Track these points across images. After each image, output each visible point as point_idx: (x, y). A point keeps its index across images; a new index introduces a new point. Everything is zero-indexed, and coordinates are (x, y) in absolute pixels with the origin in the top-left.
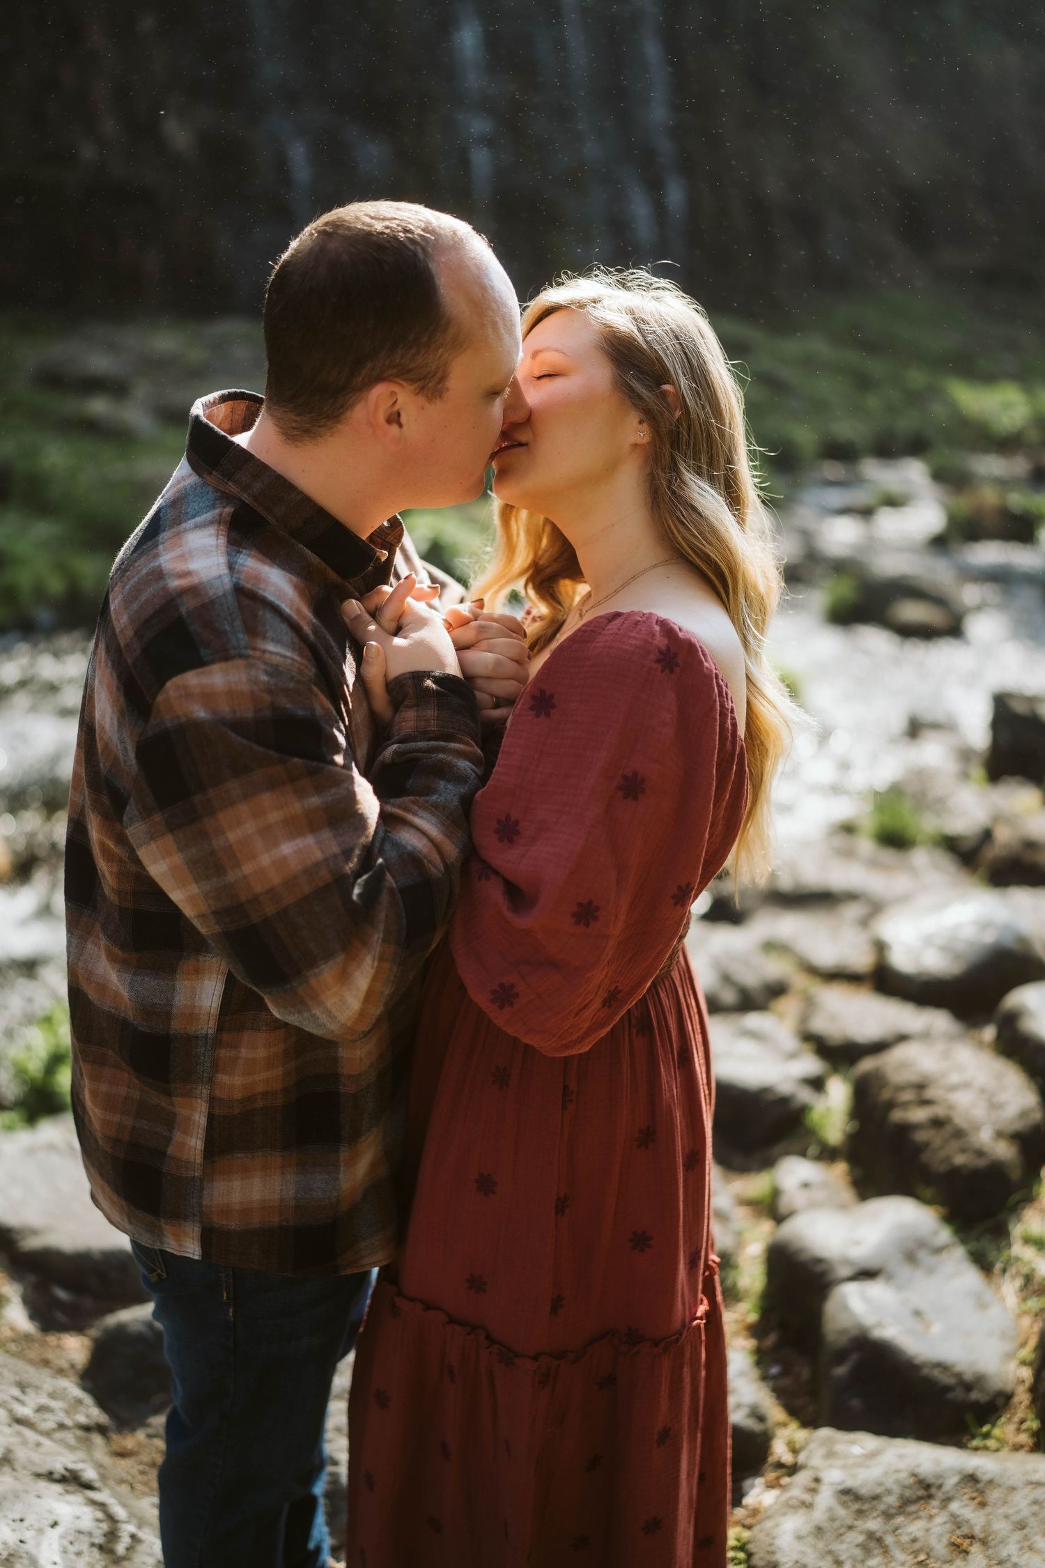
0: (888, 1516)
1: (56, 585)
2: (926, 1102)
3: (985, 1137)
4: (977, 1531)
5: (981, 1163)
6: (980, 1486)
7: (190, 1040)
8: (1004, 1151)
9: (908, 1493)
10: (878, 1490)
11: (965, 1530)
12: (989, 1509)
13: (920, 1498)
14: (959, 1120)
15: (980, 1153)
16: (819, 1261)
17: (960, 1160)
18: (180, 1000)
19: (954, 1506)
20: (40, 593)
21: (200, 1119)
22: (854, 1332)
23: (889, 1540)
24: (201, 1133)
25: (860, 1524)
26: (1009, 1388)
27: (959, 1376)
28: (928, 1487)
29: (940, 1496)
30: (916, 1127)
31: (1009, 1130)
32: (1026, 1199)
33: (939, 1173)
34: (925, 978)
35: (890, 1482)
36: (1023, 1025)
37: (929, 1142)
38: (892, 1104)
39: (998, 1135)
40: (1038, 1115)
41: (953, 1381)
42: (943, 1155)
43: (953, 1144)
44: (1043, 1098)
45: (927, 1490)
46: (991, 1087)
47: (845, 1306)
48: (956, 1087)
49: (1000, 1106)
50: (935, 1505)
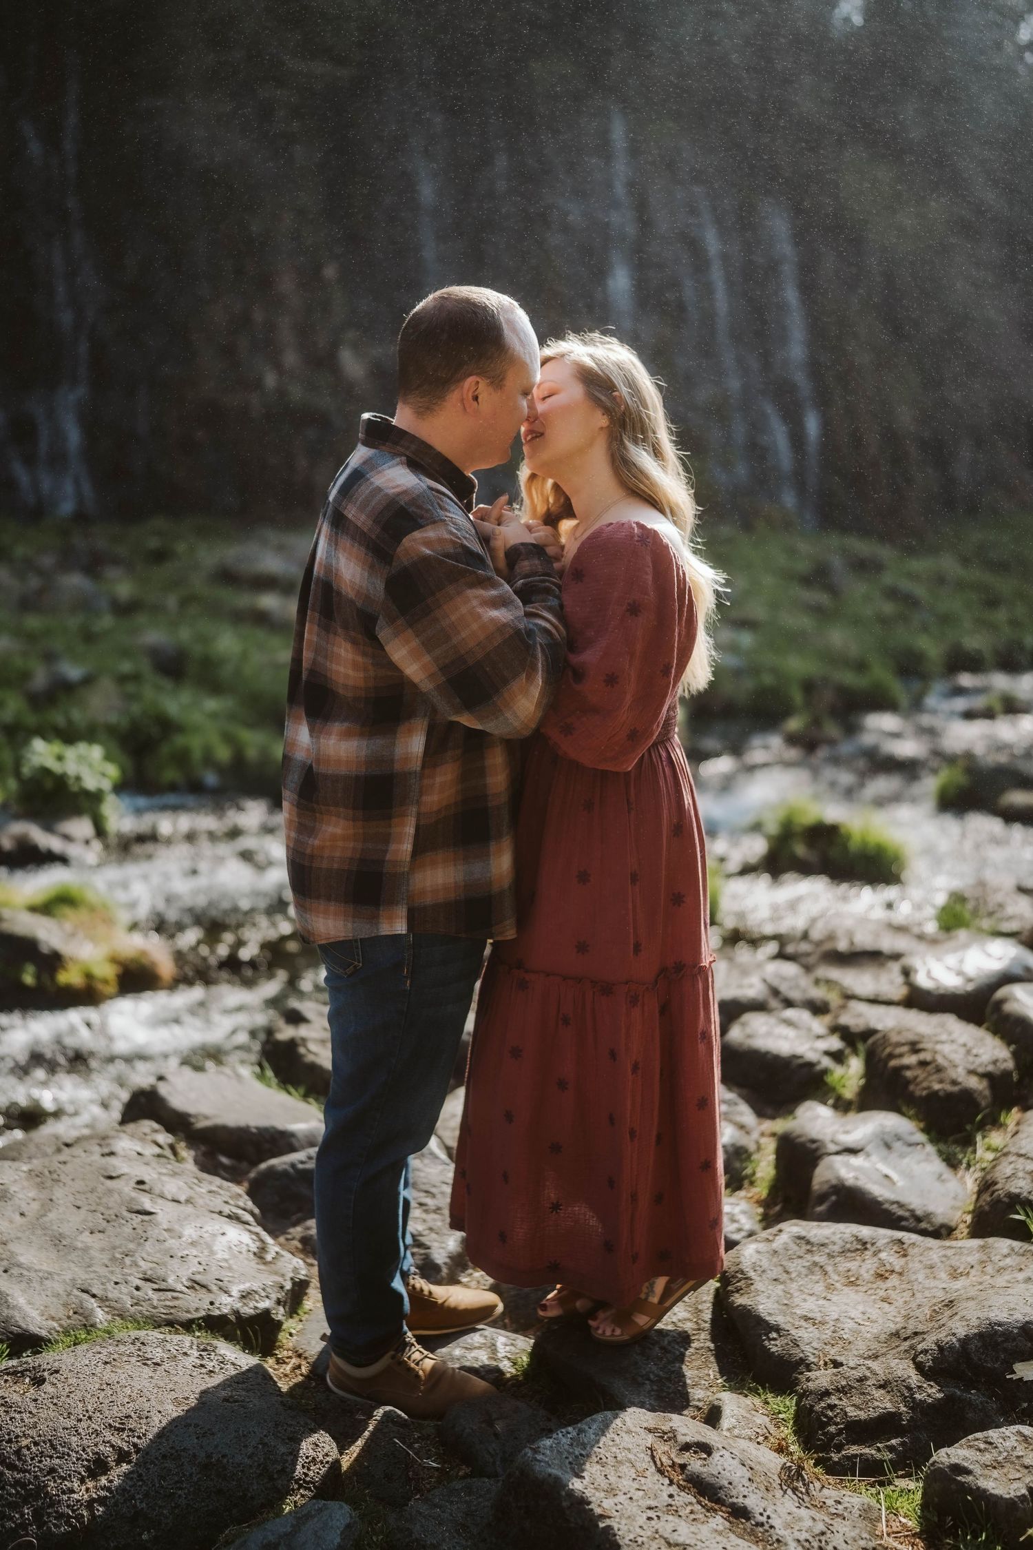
0: (830, 1256)
1: (223, 753)
2: (917, 1051)
3: (960, 1074)
4: (897, 1269)
5: (956, 1089)
6: (905, 1246)
8: (974, 1083)
9: (848, 1246)
10: (827, 1241)
11: (888, 1267)
12: (909, 1258)
13: (858, 1250)
14: (940, 1060)
15: (954, 1083)
16: (813, 1141)
17: (937, 1087)
18: (399, 750)
19: (883, 1255)
20: (208, 760)
21: (410, 830)
22: (834, 1182)
23: (829, 1269)
24: (411, 840)
25: (808, 1257)
26: (953, 1224)
27: (912, 1211)
28: (865, 1243)
29: (873, 1249)
30: (908, 1067)
31: (981, 1070)
32: (994, 1122)
33: (921, 1097)
34: (942, 992)
35: (836, 1238)
36: (1009, 1007)
37: (916, 1078)
38: (891, 1056)
39: (972, 1072)
40: (1010, 1065)
41: (907, 1214)
42: (925, 1084)
43: (935, 1077)
44: (1015, 1055)
45: (864, 1244)
46: (970, 1044)
47: (831, 1167)
48: (942, 1042)
49: (976, 1056)
50: (867, 1254)
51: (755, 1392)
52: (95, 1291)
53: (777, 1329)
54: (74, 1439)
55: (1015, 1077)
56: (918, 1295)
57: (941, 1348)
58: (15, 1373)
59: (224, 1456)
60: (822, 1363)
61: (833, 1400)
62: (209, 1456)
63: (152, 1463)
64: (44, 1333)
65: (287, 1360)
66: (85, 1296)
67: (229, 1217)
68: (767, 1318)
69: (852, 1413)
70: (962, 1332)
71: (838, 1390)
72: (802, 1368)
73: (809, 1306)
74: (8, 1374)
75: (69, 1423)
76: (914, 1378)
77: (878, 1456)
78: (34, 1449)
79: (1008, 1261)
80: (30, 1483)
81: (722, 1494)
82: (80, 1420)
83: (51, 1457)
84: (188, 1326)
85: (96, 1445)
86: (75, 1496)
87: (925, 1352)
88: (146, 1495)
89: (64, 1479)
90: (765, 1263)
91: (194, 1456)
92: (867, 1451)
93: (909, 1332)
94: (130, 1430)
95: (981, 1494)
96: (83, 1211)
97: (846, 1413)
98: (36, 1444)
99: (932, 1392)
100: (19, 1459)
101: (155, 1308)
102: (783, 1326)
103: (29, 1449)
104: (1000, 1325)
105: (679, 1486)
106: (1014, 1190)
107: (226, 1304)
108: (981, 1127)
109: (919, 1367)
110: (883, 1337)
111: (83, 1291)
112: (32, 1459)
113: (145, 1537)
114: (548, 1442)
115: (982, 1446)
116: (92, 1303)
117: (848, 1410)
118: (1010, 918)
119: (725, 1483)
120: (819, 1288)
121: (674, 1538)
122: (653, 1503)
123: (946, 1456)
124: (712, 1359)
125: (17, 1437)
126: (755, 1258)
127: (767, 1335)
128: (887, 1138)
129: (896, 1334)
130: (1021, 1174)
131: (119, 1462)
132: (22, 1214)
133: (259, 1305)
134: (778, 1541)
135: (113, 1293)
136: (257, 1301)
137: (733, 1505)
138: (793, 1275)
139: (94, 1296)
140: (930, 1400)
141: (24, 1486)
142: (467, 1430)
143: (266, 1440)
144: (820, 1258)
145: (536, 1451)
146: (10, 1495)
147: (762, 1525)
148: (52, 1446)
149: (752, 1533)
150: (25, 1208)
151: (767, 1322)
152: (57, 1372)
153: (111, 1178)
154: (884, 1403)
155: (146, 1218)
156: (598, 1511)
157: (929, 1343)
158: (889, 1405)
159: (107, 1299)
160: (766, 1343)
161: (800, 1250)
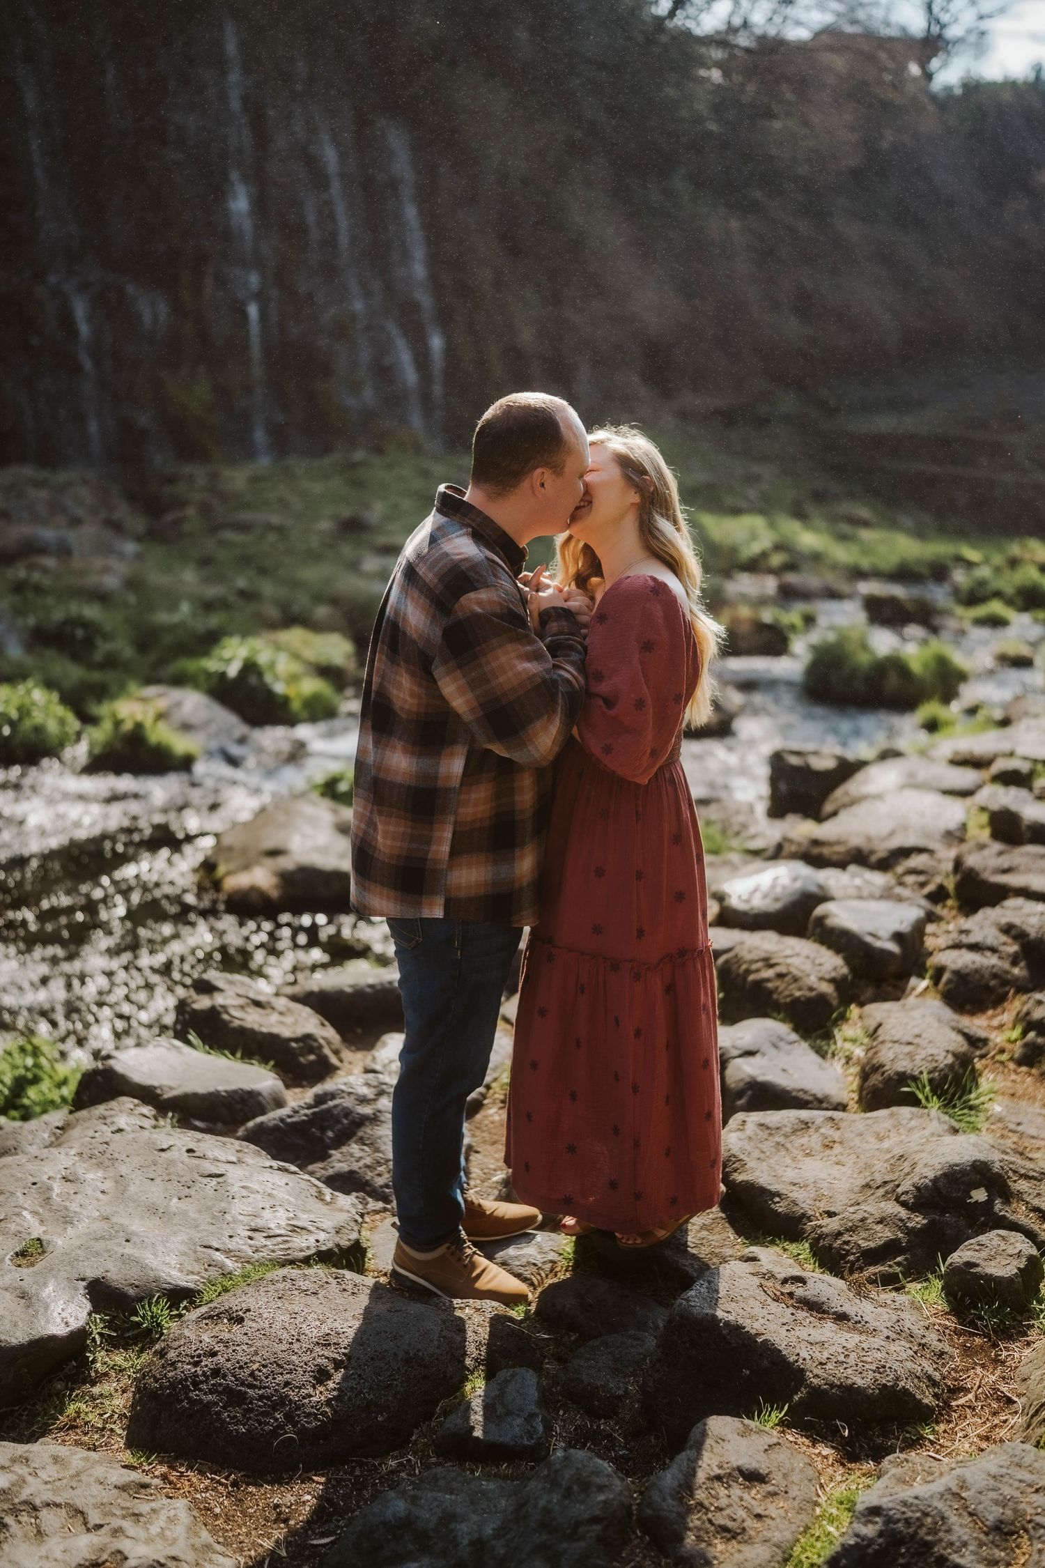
0: (786, 1136)
2: (772, 966)
3: (812, 980)
4: (837, 1139)
5: (813, 994)
6: (835, 1122)
7: (447, 790)
8: (827, 988)
9: (796, 1126)
10: (780, 1125)
11: (830, 1139)
12: (842, 1130)
13: (803, 1128)
14: (795, 972)
15: (811, 989)
17: (798, 994)
18: (442, 770)
19: (822, 1130)
21: (448, 834)
22: (744, 1079)
23: (788, 1145)
24: (449, 842)
25: (772, 1138)
26: (845, 1102)
27: (814, 1095)
28: (807, 1123)
29: (814, 1127)
30: (768, 980)
31: (828, 976)
32: (843, 1018)
33: (786, 1004)
34: (756, 911)
35: (785, 1122)
36: (830, 922)
37: (777, 988)
38: (748, 972)
39: (821, 979)
40: (845, 970)
41: (811, 1098)
42: (787, 993)
43: (793, 986)
44: (848, 961)
45: (806, 1125)
46: (812, 955)
47: (739, 1069)
48: (791, 956)
49: (820, 965)
50: (811, 1131)
51: (773, 1242)
52: (216, 1246)
53: (779, 1195)
54: (294, 1358)
55: (850, 977)
56: (862, 1157)
57: (918, 1189)
58: (211, 1317)
59: (418, 1351)
60: (817, 1214)
61: (846, 1237)
62: (407, 1353)
63: (365, 1365)
64: (192, 1285)
66: (210, 1251)
67: (279, 1169)
68: (769, 1187)
69: (864, 1244)
70: (931, 1175)
71: (847, 1230)
72: (804, 1220)
73: (790, 1175)
74: (205, 1318)
75: (284, 1346)
76: (903, 1213)
77: (891, 1270)
78: (264, 1370)
79: (913, 1123)
80: (273, 1395)
81: (825, 1307)
82: (292, 1343)
83: (282, 1374)
84: (306, 1261)
85: (314, 1359)
86: (314, 1399)
87: (906, 1193)
88: (371, 1389)
89: (300, 1388)
90: (748, 1147)
91: (395, 1354)
92: (882, 1268)
93: (879, 1182)
94: (335, 1344)
95: (989, 1278)
96: (158, 1181)
97: (859, 1245)
98: (264, 1366)
99: (918, 1221)
100: (256, 1379)
101: (273, 1251)
102: (782, 1192)
103: (260, 1371)
104: (957, 1165)
105: (794, 1306)
106: (901, 1069)
107: (327, 1241)
108: (836, 1023)
109: (904, 1204)
110: (856, 1189)
111: (205, 1247)
112: (267, 1378)
113: (380, 1419)
114: (692, 1293)
115: (977, 1248)
116: (218, 1256)
117: (860, 1242)
118: (754, 837)
119: (825, 1299)
120: (788, 1161)
121: (811, 1339)
122: (785, 1321)
123: (960, 1256)
124: (727, 1225)
125: (246, 1363)
126: (740, 1144)
127: (772, 1199)
128: (774, 1040)
129: (868, 1186)
130: (901, 1057)
131: (336, 1369)
132: (103, 1192)
133: (350, 1237)
134: (874, 1330)
135: (232, 1245)
136: (347, 1234)
137: (835, 1313)
138: (768, 1154)
139: (217, 1250)
140: (919, 1226)
141: (268, 1398)
143: (444, 1333)
144: (781, 1139)
145: (687, 1300)
146: (259, 1406)
147: (860, 1322)
148: (278, 1365)
149: (855, 1329)
150: (103, 1187)
151: (769, 1191)
152: (249, 1310)
153: (163, 1150)
154: (885, 1234)
155: (220, 1180)
156: (753, 1332)
157: (906, 1185)
158: (889, 1234)
159: (231, 1251)
160: (773, 1206)
161: (764, 1134)
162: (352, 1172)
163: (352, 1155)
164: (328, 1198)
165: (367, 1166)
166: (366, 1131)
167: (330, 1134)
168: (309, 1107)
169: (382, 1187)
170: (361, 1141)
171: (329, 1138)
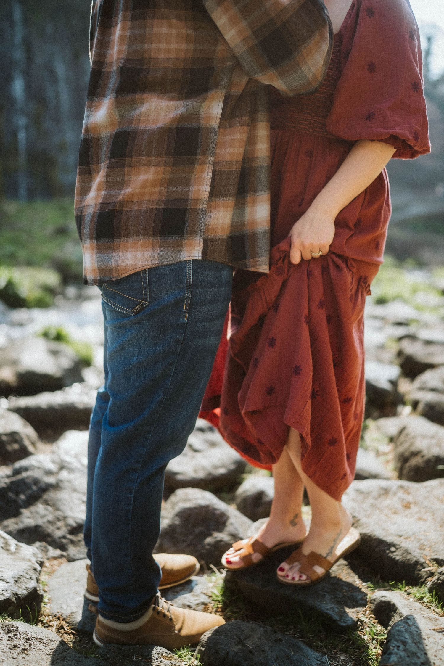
0: (375, 499)
4: (411, 501)
7: (209, 130)
11: (406, 501)
12: (413, 494)
13: (385, 493)
19: (399, 495)
21: (208, 174)
24: (209, 182)
28: (386, 490)
29: (392, 492)
35: (371, 490)
50: (391, 495)
53: (393, 545)
60: (428, 562)
65: (51, 624)
68: (384, 539)
72: (419, 567)
73: (392, 529)
102: (395, 543)
107: (7, 590)
120: (385, 518)
127: (389, 549)
133: (28, 586)
136: (26, 583)
138: (371, 513)
142: (231, 653)
151: (385, 542)
160: (391, 555)
161: (361, 497)
162: (37, 527)
163: (38, 513)
164: (13, 548)
165: (49, 522)
166: (50, 495)
167: (23, 497)
168: (8, 477)
169: (60, 538)
170: (46, 503)
171: (21, 500)
